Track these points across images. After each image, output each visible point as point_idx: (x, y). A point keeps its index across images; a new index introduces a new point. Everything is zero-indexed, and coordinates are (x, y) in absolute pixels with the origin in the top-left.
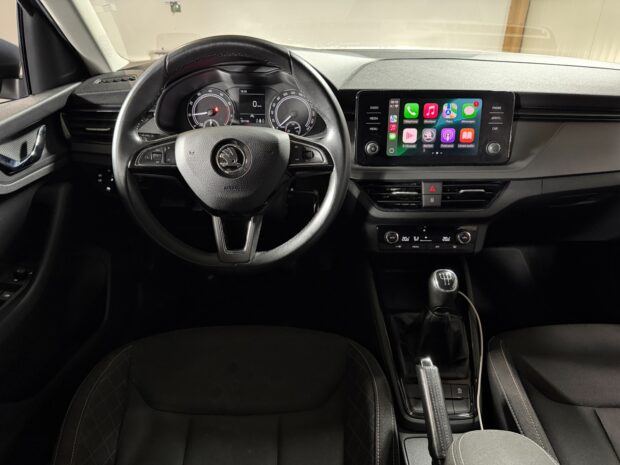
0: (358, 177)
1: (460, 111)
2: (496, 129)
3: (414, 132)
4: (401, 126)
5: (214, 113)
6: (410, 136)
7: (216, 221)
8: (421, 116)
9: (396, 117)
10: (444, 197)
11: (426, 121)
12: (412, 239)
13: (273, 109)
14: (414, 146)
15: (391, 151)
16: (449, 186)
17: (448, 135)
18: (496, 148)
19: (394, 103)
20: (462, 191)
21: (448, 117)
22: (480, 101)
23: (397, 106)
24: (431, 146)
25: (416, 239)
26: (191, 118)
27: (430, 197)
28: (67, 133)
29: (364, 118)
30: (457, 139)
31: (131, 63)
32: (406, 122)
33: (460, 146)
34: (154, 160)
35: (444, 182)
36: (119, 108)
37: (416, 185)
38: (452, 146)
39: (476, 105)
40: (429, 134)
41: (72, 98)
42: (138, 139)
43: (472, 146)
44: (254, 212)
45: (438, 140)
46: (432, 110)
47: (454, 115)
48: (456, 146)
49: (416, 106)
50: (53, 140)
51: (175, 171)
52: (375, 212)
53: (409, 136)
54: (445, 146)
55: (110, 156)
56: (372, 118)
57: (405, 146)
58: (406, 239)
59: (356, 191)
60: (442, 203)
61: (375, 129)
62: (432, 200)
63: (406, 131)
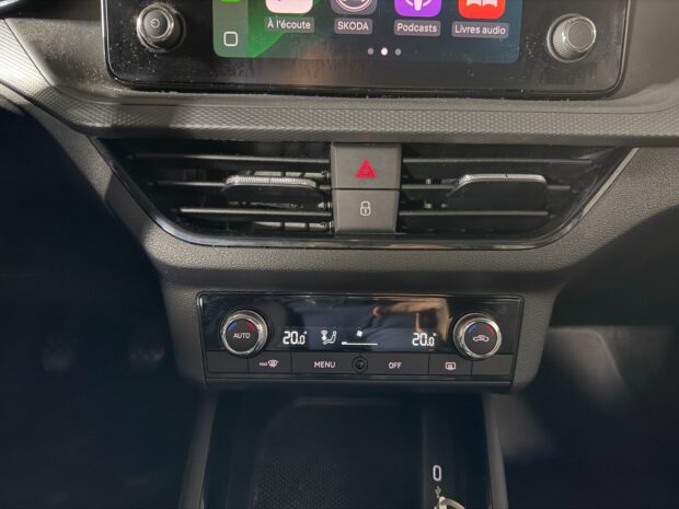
0: (100, 119)
10: (405, 201)
12: (313, 339)
14: (307, 25)
15: (229, 41)
20: (467, 179)
24: (364, 27)
27: (361, 194)
33: (460, 30)
35: (410, 148)
37: (310, 151)
38: (432, 29)
43: (499, 31)
45: (386, 6)
48: (446, 30)
52: (167, 244)
54: (412, 28)
57: (275, 24)
58: (292, 337)
59: (100, 172)
60: (400, 221)
62: (366, 209)
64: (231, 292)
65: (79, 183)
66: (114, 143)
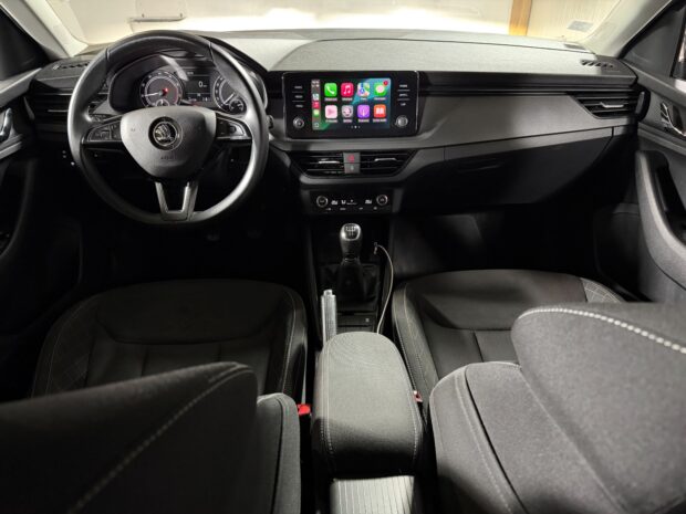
0: (288, 149)
1: (372, 89)
2: (404, 104)
3: (334, 108)
4: (323, 104)
5: (165, 94)
6: (331, 112)
7: (158, 186)
8: (339, 94)
9: (318, 95)
10: (362, 165)
11: (344, 99)
12: (340, 203)
13: (217, 88)
14: (336, 121)
15: (316, 126)
16: (366, 156)
17: (364, 111)
18: (404, 122)
19: (316, 84)
20: (377, 160)
21: (362, 95)
22: (389, 80)
23: (318, 86)
24: (350, 121)
25: (343, 202)
26: (144, 99)
27: (351, 164)
28: (31, 114)
29: (290, 97)
30: (372, 114)
31: (90, 46)
32: (327, 99)
33: (374, 121)
34: (103, 137)
35: (362, 152)
36: (71, 92)
37: (337, 155)
38: (367, 121)
39: (386, 83)
40: (347, 110)
41: (34, 83)
42: (89, 119)
43: (384, 120)
44: (191, 178)
45: (356, 116)
46: (348, 89)
47: (368, 93)
48: (371, 121)
49: (334, 86)
50: (19, 120)
51: (121, 146)
52: (305, 179)
53: (330, 112)
54: (362, 121)
55: (66, 133)
56: (297, 97)
57: (328, 121)
58: (334, 203)
59: (287, 161)
60: (361, 171)
61: (301, 106)
62: (352, 168)
63: (328, 108)
64: (316, 191)
65: (283, 164)
66: (289, 154)
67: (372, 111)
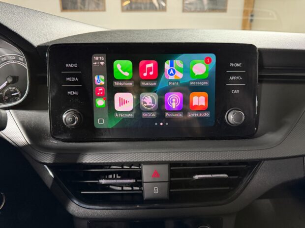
0: (48, 160)
1: (186, 70)
2: (237, 92)
3: (129, 97)
4: (112, 89)
6: (125, 103)
8: (136, 76)
9: (102, 77)
11: (143, 84)
14: (131, 115)
15: (101, 122)
17: (174, 100)
18: (238, 117)
19: (99, 60)
20: (197, 177)
21: (171, 78)
22: (213, 57)
23: (102, 63)
24: (153, 115)
27: (153, 185)
32: (117, 84)
33: (190, 115)
35: (172, 164)
38: (180, 115)
39: (208, 61)
40: (149, 100)
43: (206, 114)
45: (161, 107)
46: (150, 69)
47: (179, 75)
48: (185, 115)
53: (123, 102)
54: (172, 115)
56: (69, 79)
57: (118, 115)
61: (75, 93)
62: (156, 191)
63: (118, 96)
67: (186, 101)
